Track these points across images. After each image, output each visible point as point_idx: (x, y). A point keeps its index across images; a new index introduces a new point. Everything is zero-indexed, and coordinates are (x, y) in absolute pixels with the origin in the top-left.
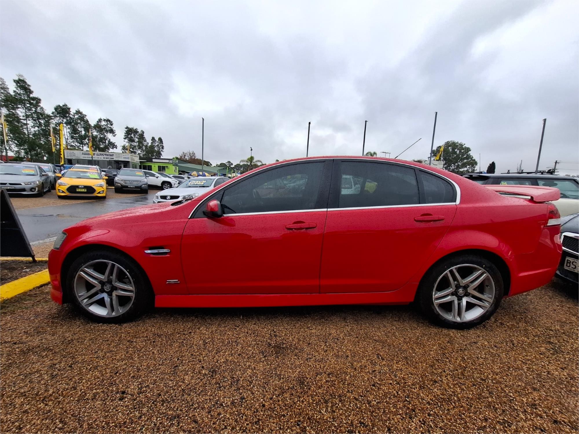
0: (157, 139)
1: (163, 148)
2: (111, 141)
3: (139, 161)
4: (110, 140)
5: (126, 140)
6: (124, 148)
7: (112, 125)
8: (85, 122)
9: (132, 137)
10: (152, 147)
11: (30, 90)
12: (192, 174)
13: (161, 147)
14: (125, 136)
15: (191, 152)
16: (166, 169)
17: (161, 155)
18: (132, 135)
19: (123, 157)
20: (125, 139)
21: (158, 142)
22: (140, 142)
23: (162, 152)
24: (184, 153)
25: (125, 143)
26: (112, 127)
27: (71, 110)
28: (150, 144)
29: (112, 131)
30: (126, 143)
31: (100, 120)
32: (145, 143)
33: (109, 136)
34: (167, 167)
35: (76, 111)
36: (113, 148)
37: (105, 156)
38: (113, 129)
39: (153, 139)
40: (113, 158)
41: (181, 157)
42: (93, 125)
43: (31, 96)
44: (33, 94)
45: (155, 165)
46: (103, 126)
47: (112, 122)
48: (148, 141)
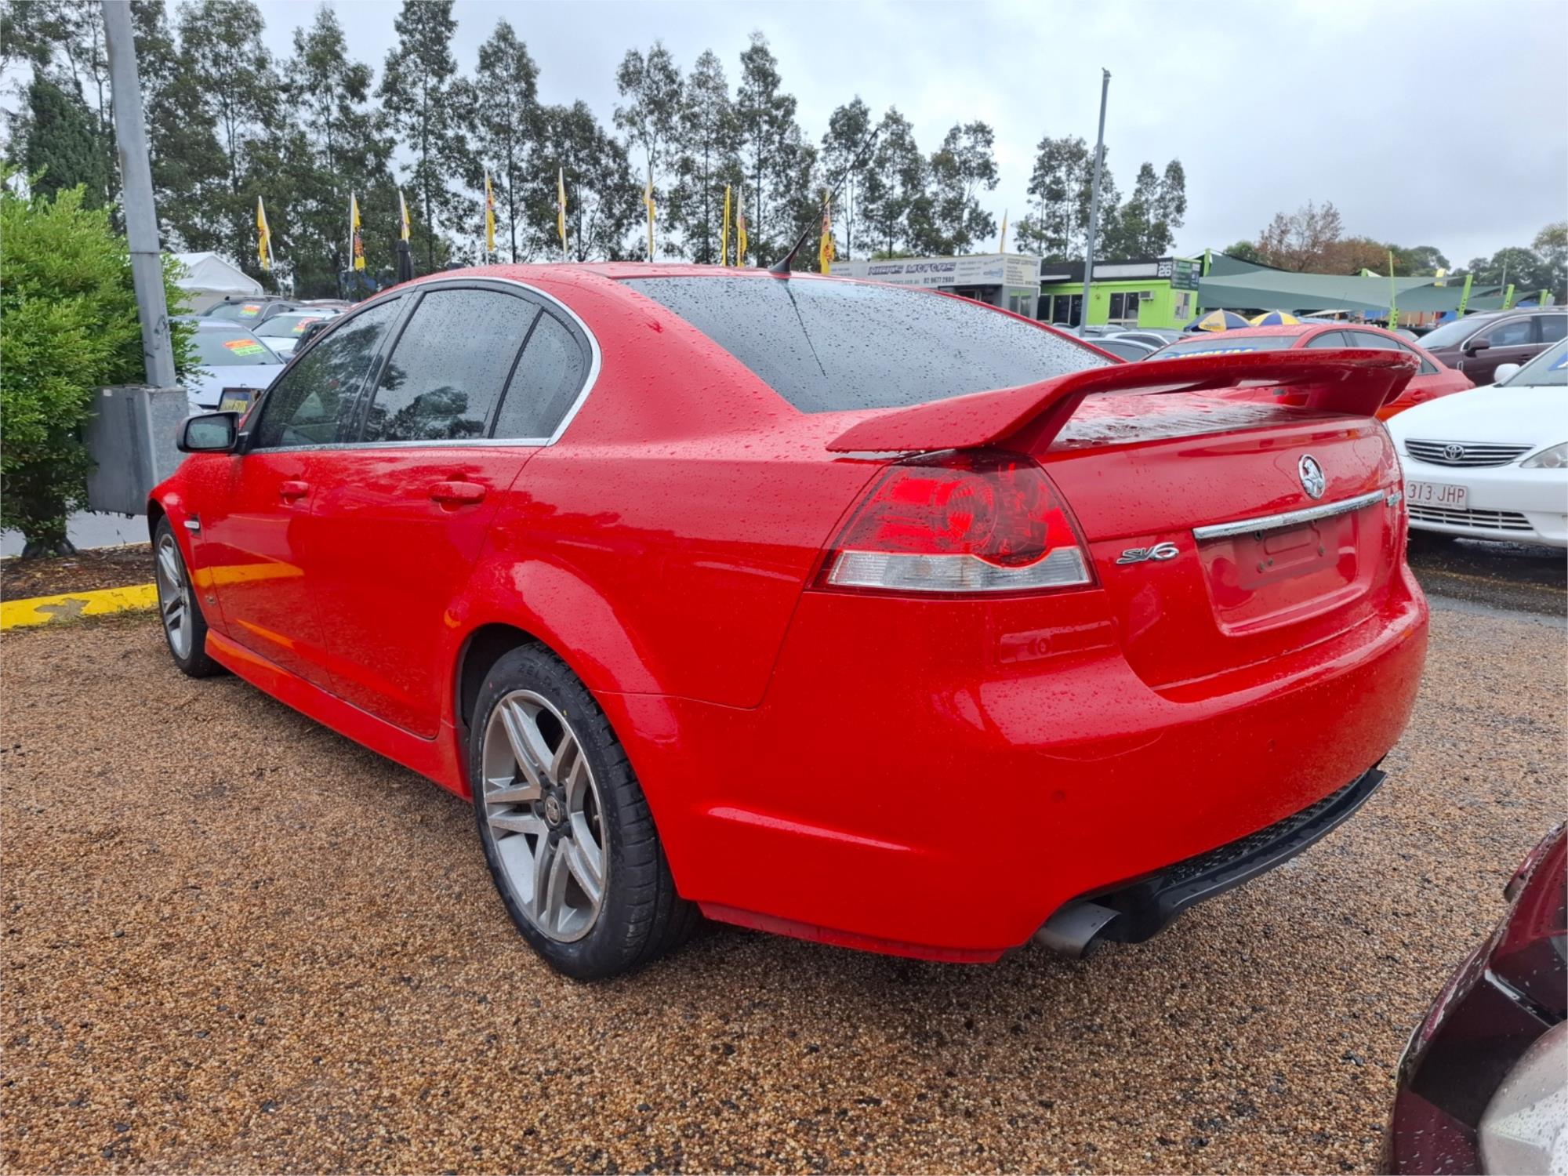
0: (1160, 171)
1: (1180, 209)
2: (980, 209)
3: (1039, 278)
4: (977, 205)
5: (1037, 197)
6: (1024, 230)
7: (989, 143)
8: (906, 149)
9: (1057, 181)
10: (1136, 210)
11: (773, 75)
12: (1201, 327)
13: (1173, 206)
14: (1034, 178)
15: (1318, 211)
16: (1141, 305)
17: (1170, 240)
18: (1061, 173)
19: (981, 271)
20: (1033, 191)
21: (1163, 184)
22: (1086, 197)
23: (1172, 229)
24: (1280, 218)
25: (1029, 209)
26: (988, 151)
27: (870, 116)
28: (1127, 199)
29: (986, 170)
30: (1035, 209)
31: (954, 135)
32: (1107, 199)
33: (975, 190)
34: (1146, 294)
35: (888, 117)
36: (982, 237)
37: (930, 274)
38: (992, 160)
39: (1146, 172)
40: (951, 279)
41: (1266, 240)
42: (928, 159)
43: (777, 93)
44: (781, 85)
45: (1099, 292)
46: (960, 154)
47: (989, 132)
48: (1118, 186)
